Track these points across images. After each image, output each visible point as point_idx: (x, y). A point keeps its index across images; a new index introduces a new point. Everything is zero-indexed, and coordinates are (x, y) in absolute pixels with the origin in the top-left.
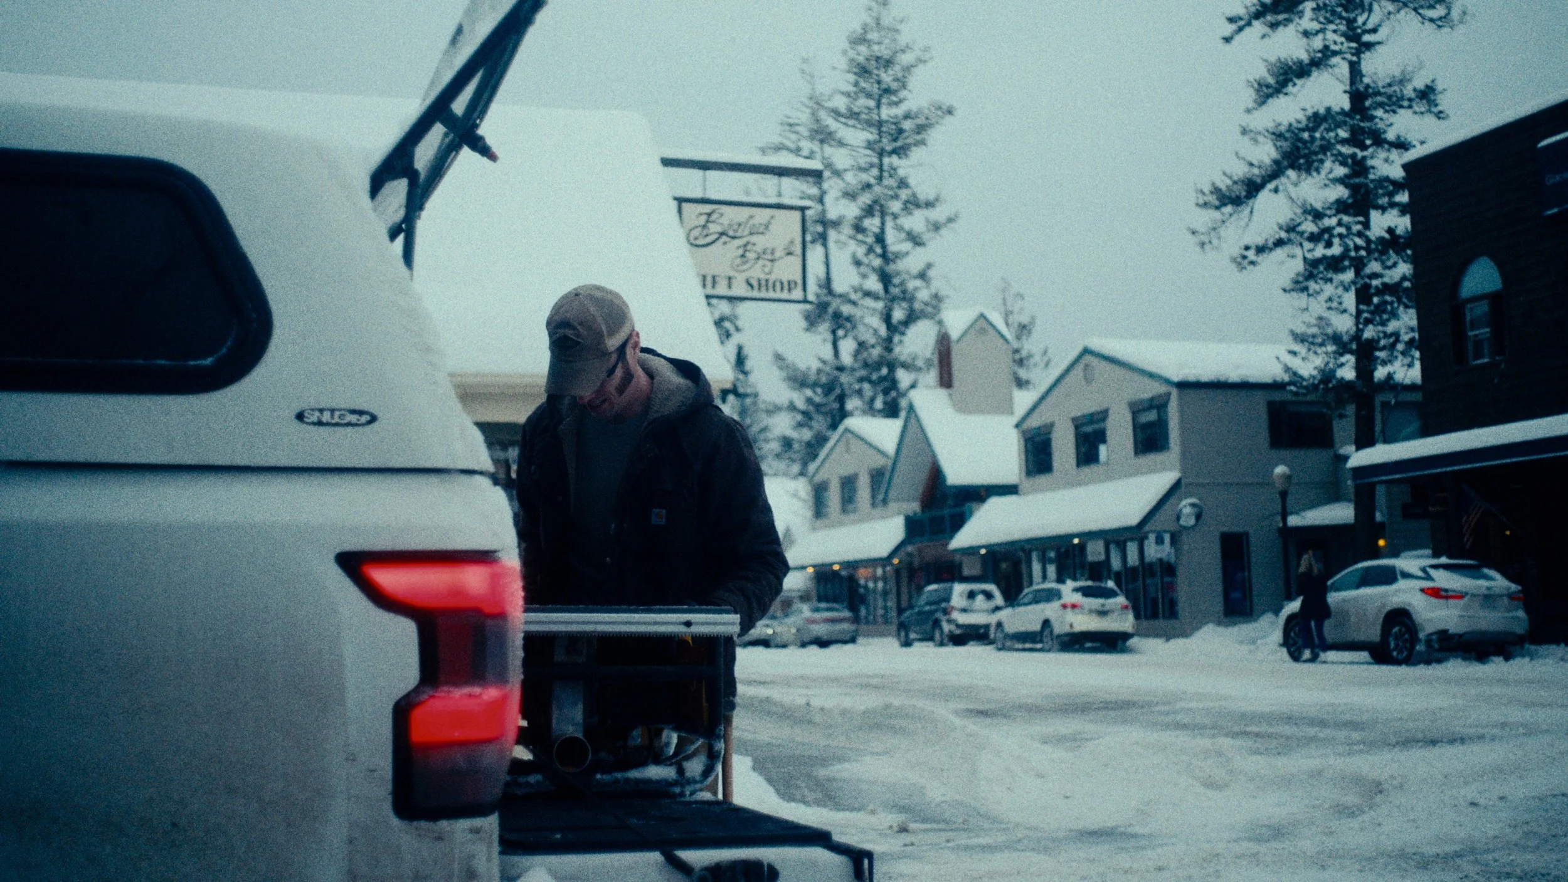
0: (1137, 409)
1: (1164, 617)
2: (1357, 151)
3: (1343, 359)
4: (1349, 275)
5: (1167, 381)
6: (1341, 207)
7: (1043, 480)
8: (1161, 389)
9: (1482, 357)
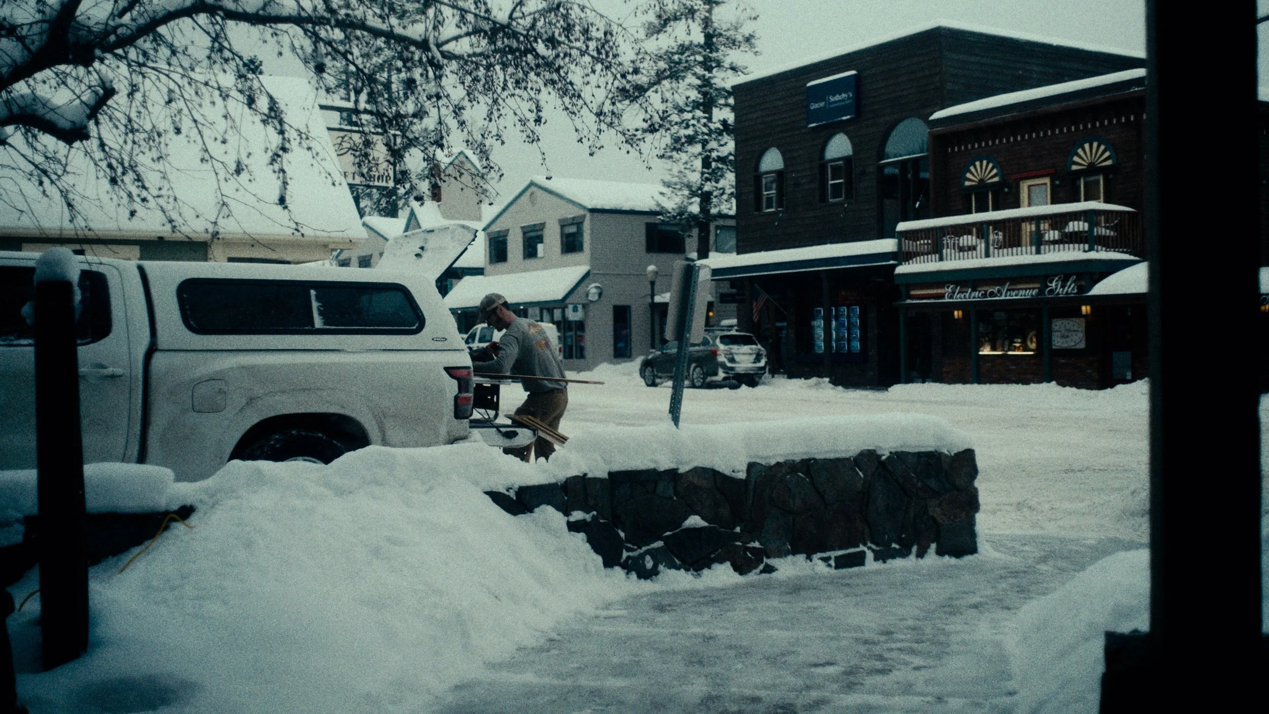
0: (563, 224)
1: (577, 358)
2: (706, 73)
3: (693, 200)
4: (698, 148)
5: (584, 208)
6: (696, 105)
7: (501, 266)
8: (582, 212)
9: (771, 207)
